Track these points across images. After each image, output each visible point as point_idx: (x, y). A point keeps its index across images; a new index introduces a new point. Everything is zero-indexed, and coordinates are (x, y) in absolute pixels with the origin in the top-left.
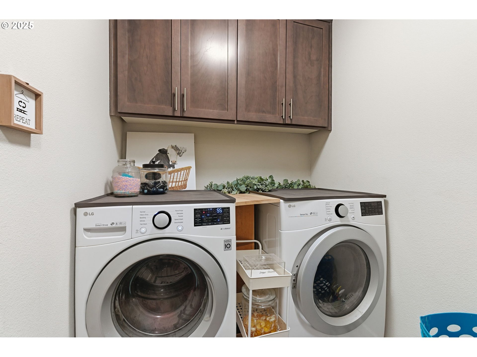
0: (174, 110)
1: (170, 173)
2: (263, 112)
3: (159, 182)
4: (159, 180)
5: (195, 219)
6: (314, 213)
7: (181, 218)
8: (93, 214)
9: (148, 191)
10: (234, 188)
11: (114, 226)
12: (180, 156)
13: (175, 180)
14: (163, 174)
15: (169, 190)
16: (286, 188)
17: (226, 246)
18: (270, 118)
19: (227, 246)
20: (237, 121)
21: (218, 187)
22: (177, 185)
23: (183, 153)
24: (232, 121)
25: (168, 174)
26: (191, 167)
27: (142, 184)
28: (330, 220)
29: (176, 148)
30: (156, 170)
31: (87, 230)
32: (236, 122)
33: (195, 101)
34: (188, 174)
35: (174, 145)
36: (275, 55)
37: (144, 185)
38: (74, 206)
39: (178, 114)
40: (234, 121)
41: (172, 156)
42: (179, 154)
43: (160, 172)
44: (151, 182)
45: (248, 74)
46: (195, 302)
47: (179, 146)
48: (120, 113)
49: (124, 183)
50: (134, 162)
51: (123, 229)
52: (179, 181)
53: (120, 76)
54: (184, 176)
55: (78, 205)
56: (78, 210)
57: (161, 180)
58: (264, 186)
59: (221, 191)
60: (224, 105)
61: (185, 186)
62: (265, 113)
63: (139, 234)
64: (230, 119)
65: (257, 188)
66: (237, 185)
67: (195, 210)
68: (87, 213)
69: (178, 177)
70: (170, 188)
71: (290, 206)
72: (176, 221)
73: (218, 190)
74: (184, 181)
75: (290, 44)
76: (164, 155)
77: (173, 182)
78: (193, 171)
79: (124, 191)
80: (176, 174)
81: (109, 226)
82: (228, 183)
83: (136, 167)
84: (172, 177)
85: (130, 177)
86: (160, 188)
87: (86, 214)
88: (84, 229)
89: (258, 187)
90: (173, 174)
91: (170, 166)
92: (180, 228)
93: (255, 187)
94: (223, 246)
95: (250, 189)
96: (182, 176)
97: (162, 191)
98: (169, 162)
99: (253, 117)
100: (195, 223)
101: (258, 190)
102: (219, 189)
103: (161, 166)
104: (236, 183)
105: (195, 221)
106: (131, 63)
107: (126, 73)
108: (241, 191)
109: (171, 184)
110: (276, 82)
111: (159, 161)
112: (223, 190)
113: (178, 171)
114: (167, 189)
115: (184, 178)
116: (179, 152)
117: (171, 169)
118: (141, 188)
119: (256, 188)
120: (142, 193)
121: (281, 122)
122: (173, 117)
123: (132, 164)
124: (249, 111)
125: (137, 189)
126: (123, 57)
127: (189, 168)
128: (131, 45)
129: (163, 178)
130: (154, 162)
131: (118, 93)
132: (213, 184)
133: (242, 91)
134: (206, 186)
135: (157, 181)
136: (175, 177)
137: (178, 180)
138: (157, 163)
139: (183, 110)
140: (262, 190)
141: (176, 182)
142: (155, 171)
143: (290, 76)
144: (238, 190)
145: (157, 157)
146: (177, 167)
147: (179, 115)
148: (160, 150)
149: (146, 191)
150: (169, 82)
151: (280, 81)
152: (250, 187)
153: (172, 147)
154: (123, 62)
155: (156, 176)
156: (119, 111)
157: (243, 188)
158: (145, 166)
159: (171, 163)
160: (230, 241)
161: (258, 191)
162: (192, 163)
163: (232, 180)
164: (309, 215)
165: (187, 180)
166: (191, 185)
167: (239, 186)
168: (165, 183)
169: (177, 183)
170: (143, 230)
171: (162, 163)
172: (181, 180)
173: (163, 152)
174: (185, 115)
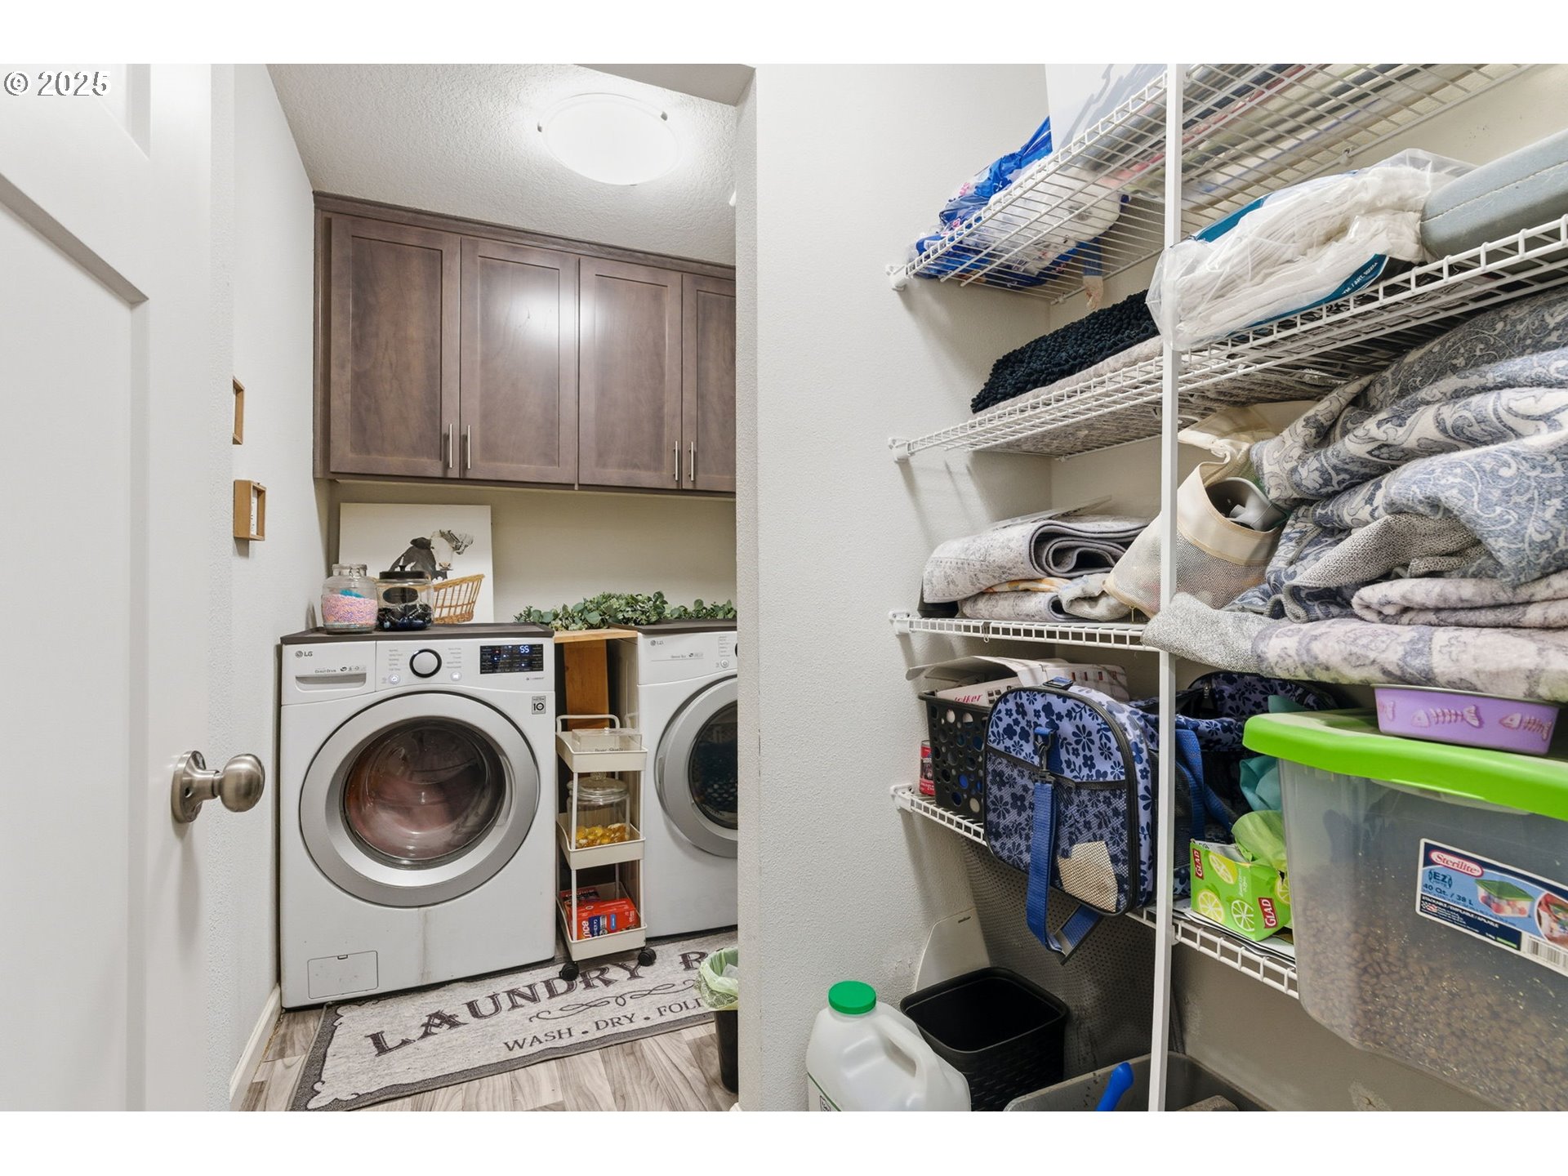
0: (446, 466)
1: (437, 589)
2: (635, 466)
3: (415, 606)
4: (413, 603)
5: (481, 662)
6: (697, 655)
7: (459, 660)
8: (310, 654)
9: (393, 623)
10: (576, 619)
11: (346, 672)
12: (459, 553)
13: (447, 603)
14: (424, 590)
15: (436, 622)
16: (698, 617)
17: (535, 707)
18: (647, 478)
19: (538, 707)
20: (579, 485)
21: (542, 616)
22: (452, 614)
23: (466, 546)
24: (570, 486)
25: (432, 590)
26: (483, 576)
27: (380, 610)
28: (725, 666)
29: (449, 537)
30: (409, 584)
31: (301, 679)
32: (576, 487)
33: (489, 450)
34: (476, 591)
35: (445, 530)
36: (659, 354)
37: (383, 613)
38: (279, 642)
39: (454, 473)
40: (574, 485)
41: (442, 553)
42: (456, 548)
43: (417, 588)
44: (398, 607)
45: (602, 392)
46: (482, 808)
47: (456, 532)
48: (333, 473)
49: (347, 608)
50: (365, 568)
51: (360, 678)
52: (457, 606)
53: (335, 403)
54: (468, 595)
55: (287, 640)
56: (287, 648)
57: (418, 602)
58: (639, 613)
59: (548, 624)
60: (551, 455)
61: (470, 615)
62: (639, 468)
63: (388, 685)
64: (564, 481)
65: (624, 618)
66: (581, 612)
67: (482, 648)
68: (300, 652)
69: (455, 597)
70: (437, 619)
71: (653, 643)
72: (450, 665)
73: (542, 623)
74: (467, 605)
75: (690, 332)
76: (424, 552)
77: (442, 607)
78: (487, 585)
79: (346, 623)
80: (450, 590)
81: (339, 672)
82: (565, 608)
83: (369, 579)
84: (441, 597)
85: (357, 596)
86: (418, 617)
87: (299, 654)
88: (297, 678)
89: (626, 616)
90: (442, 591)
91: (436, 575)
92: (456, 676)
93: (620, 616)
94: (530, 707)
95: (610, 621)
96: (462, 594)
97: (420, 624)
98: (434, 567)
99: (614, 476)
100: (481, 669)
101: (627, 621)
102: (546, 620)
103: (420, 575)
104: (581, 607)
105: (481, 665)
106: (359, 377)
107: (348, 397)
108: (592, 625)
109: (438, 610)
110: (661, 408)
111: (412, 564)
112: (553, 622)
113: (454, 584)
114: (430, 621)
115: (467, 598)
116: (456, 544)
117: (440, 580)
118: (378, 618)
119: (622, 617)
120: (380, 626)
121: (674, 486)
122: (445, 479)
123: (362, 572)
124: (604, 466)
125: (371, 620)
126: (343, 367)
127: (479, 578)
128: (359, 344)
129: (423, 598)
130: (403, 568)
131: (332, 437)
132: (532, 610)
133: (589, 427)
134: (518, 616)
135: (410, 604)
136: (448, 597)
137: (454, 603)
138: (408, 569)
139: (463, 466)
140: (635, 622)
141: (450, 607)
142: (406, 585)
143: (690, 396)
144: (585, 621)
145: (408, 557)
146: (451, 576)
147: (458, 476)
148: (414, 542)
149: (387, 624)
150: (435, 413)
151: (670, 407)
152: (610, 616)
153: (442, 534)
154: (342, 378)
155: (408, 595)
156: (332, 470)
157: (595, 618)
158: (385, 576)
159: (438, 568)
160: (543, 698)
161: (626, 623)
162: (485, 568)
163: (573, 602)
164: (688, 657)
165: (474, 602)
166: (484, 613)
167: (585, 612)
168: (426, 608)
169: (453, 609)
170: (395, 679)
171: (419, 569)
172: (460, 603)
173: (421, 546)
174: (470, 475)
